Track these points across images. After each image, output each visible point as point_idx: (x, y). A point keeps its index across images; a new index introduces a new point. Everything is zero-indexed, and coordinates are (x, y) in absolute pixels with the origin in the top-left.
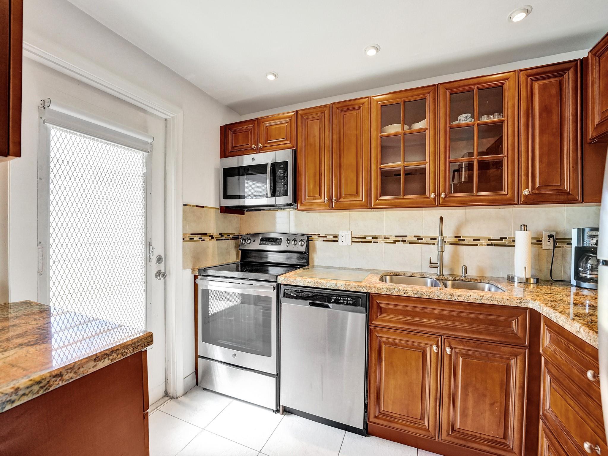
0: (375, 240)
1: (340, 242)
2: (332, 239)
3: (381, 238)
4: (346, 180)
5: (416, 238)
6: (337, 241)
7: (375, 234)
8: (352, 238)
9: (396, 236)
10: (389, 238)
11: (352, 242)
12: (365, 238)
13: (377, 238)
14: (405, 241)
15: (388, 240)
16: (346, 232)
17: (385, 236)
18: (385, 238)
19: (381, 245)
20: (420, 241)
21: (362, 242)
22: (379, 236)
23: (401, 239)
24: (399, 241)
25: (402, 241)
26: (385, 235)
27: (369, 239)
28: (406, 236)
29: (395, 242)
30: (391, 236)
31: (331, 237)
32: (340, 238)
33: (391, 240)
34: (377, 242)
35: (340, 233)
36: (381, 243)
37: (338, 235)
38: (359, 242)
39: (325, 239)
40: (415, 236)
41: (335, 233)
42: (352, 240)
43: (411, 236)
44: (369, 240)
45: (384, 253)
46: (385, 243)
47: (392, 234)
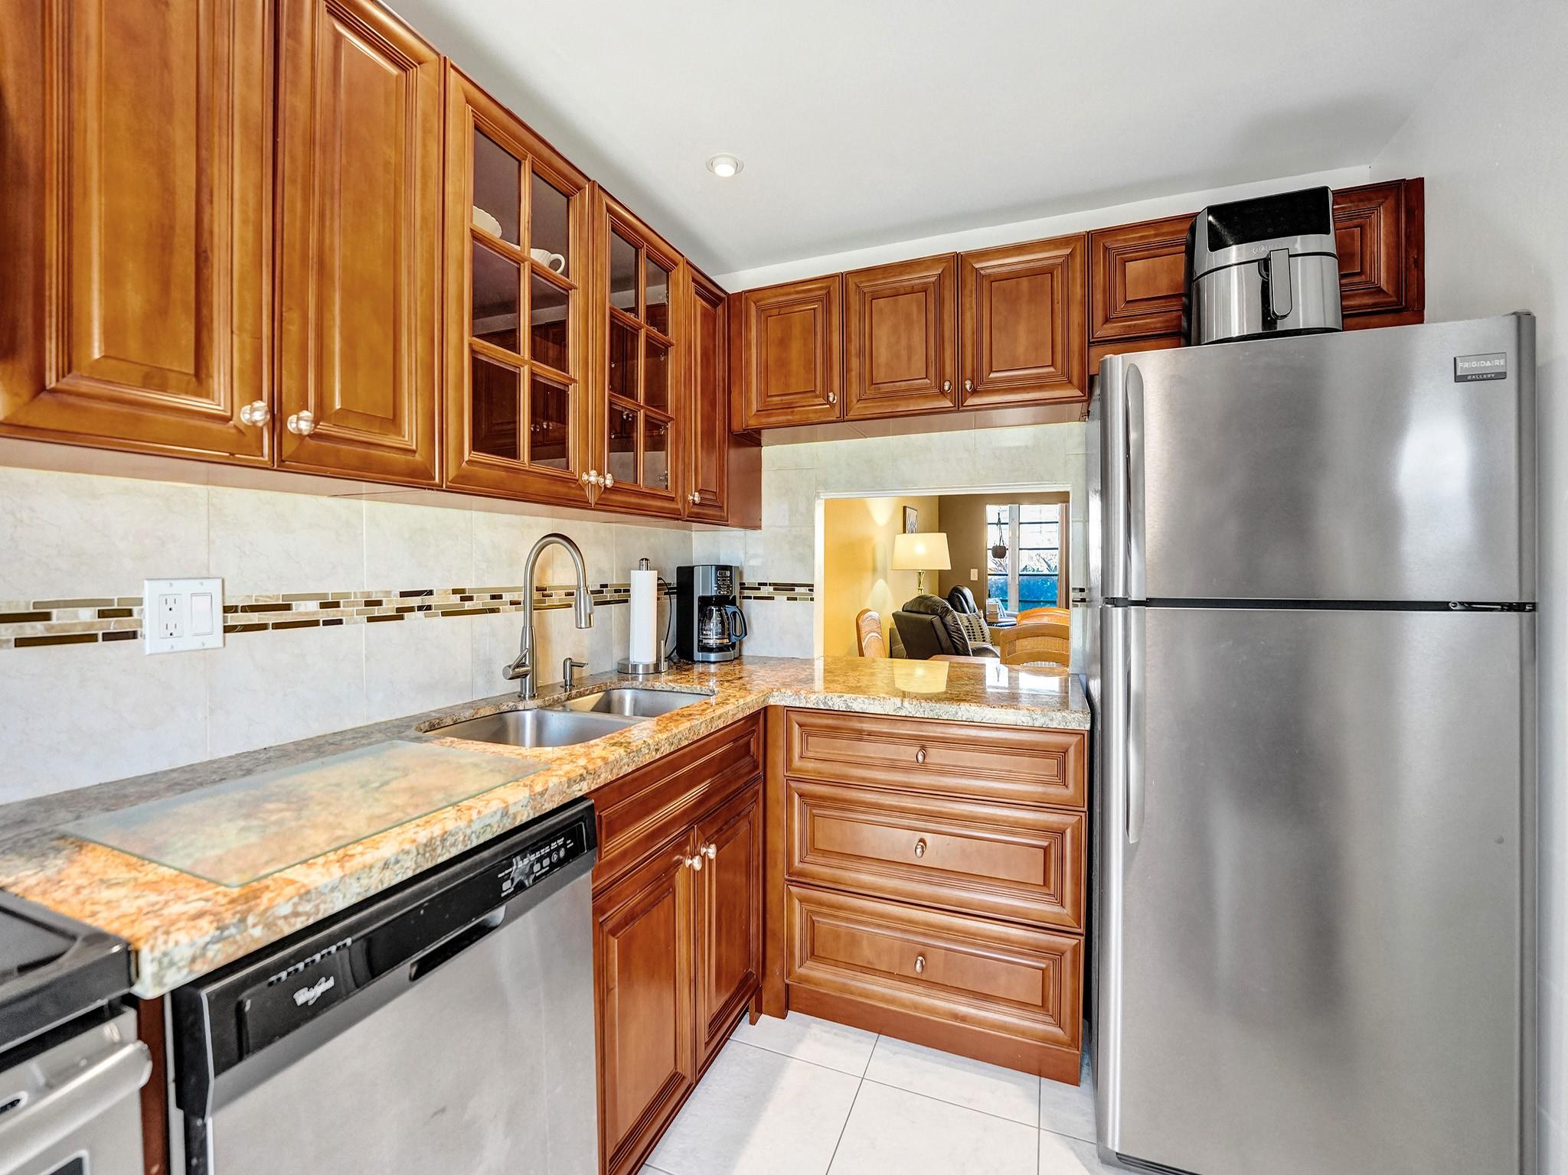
0: (331, 614)
1: (151, 639)
2: (91, 625)
3: (354, 604)
4: (349, 343)
5: (458, 596)
6: (133, 635)
7: (330, 588)
8: (227, 609)
9: (403, 594)
10: (379, 603)
11: (228, 629)
12: (288, 607)
13: (336, 605)
14: (429, 608)
15: (376, 611)
16: (194, 586)
17: (369, 594)
18: (368, 603)
19: (356, 631)
20: (468, 605)
21: (278, 626)
22: (346, 595)
23: (415, 601)
24: (411, 609)
25: (420, 608)
26: (366, 589)
27: (308, 609)
28: (430, 593)
29: (400, 614)
30: (388, 593)
31: (87, 615)
32: (149, 620)
33: (388, 608)
34: (339, 622)
35: (150, 592)
36: (356, 623)
37: (139, 602)
38: (262, 627)
39: (37, 629)
40: (455, 592)
41: (114, 593)
42: (225, 620)
43: (446, 591)
44: (307, 614)
45: (367, 659)
46: (371, 619)
47: (388, 587)
